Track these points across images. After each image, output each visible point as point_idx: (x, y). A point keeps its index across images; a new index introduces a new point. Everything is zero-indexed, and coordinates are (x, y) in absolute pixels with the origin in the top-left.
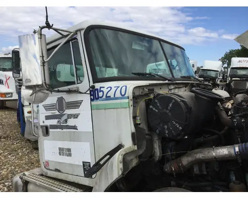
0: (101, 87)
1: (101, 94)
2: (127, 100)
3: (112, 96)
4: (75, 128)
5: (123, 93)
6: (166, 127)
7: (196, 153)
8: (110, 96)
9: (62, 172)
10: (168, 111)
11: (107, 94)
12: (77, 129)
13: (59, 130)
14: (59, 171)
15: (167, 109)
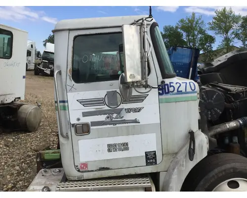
0: (170, 83)
1: (171, 89)
2: (196, 94)
3: (184, 91)
4: (135, 121)
5: (193, 89)
6: (210, 113)
7: (217, 128)
8: (181, 91)
9: (112, 169)
10: (212, 101)
11: (178, 89)
12: (139, 123)
13: (108, 126)
14: (107, 169)
15: (212, 100)
